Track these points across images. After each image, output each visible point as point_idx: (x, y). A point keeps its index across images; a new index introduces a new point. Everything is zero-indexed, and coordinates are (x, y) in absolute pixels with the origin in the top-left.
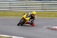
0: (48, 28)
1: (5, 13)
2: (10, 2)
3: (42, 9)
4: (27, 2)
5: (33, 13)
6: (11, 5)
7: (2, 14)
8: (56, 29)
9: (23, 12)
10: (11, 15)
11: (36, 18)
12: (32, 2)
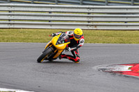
0: (103, 70)
2: (11, 6)
4: (51, 7)
5: (76, 33)
6: (13, 15)
8: (121, 72)
10: (13, 39)
11: (82, 44)
12: (64, 8)
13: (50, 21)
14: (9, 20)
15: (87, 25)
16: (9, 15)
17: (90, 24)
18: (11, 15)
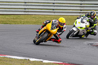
0: (91, 44)
1: (16, 18)
3: (80, 11)
7: (12, 20)
9: (49, 16)
10: (27, 22)
13: (53, 10)
14: (25, 9)
15: (80, 13)
16: (25, 5)
17: (82, 11)
18: (26, 5)
